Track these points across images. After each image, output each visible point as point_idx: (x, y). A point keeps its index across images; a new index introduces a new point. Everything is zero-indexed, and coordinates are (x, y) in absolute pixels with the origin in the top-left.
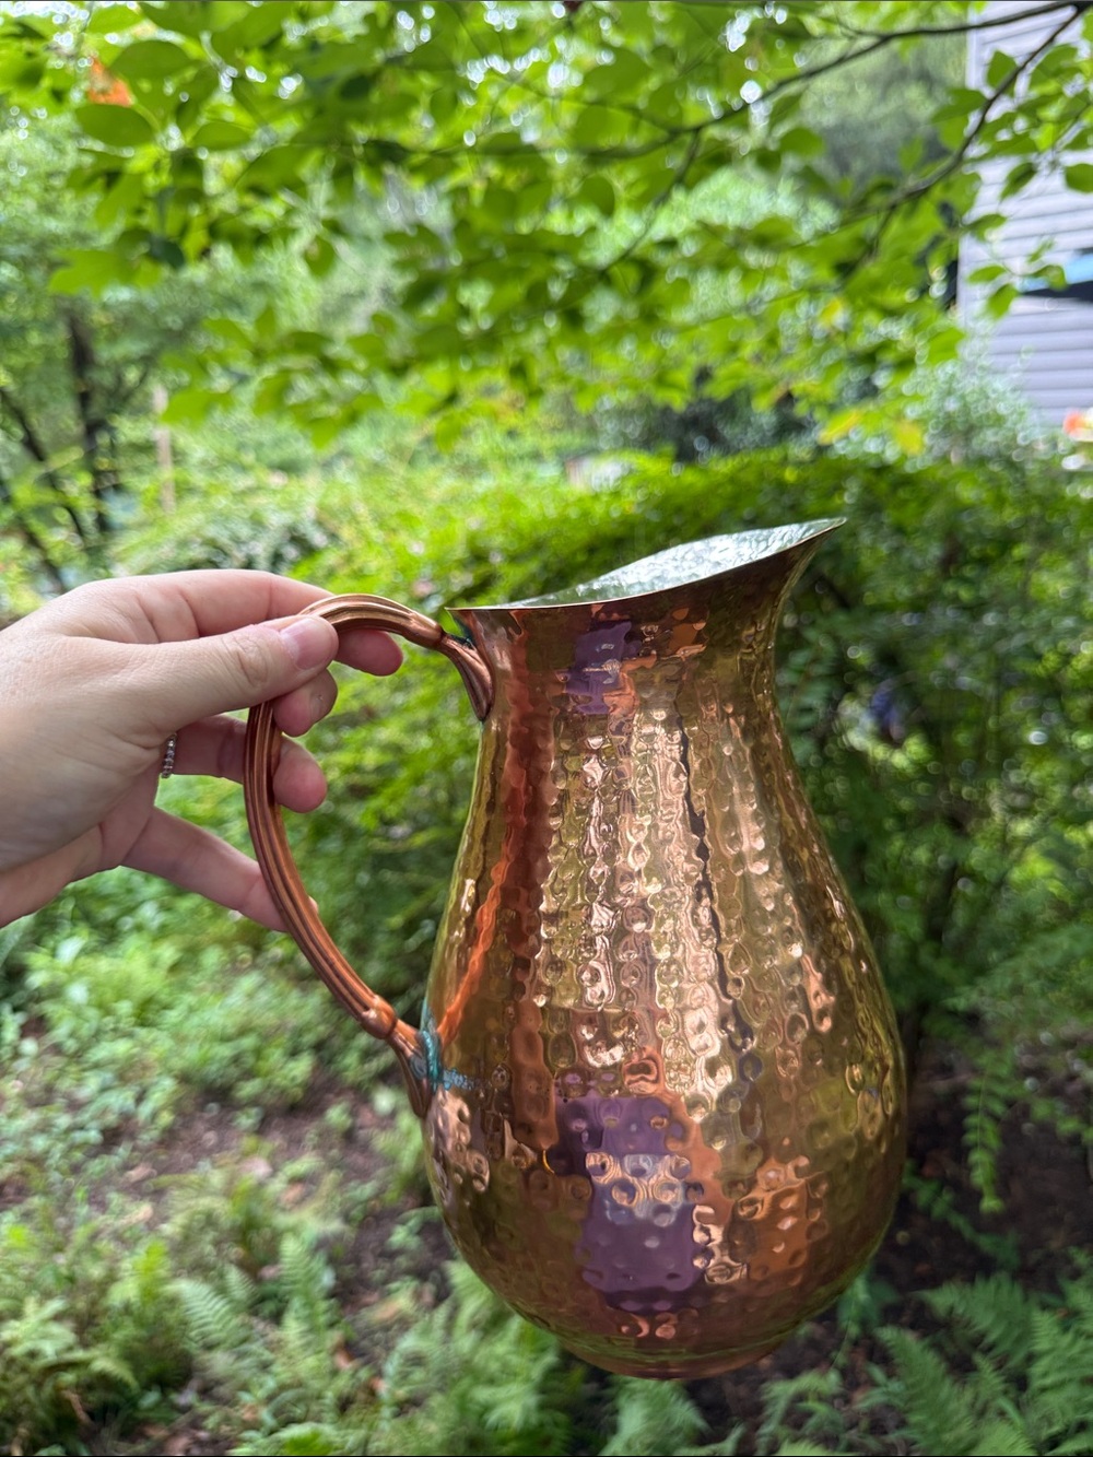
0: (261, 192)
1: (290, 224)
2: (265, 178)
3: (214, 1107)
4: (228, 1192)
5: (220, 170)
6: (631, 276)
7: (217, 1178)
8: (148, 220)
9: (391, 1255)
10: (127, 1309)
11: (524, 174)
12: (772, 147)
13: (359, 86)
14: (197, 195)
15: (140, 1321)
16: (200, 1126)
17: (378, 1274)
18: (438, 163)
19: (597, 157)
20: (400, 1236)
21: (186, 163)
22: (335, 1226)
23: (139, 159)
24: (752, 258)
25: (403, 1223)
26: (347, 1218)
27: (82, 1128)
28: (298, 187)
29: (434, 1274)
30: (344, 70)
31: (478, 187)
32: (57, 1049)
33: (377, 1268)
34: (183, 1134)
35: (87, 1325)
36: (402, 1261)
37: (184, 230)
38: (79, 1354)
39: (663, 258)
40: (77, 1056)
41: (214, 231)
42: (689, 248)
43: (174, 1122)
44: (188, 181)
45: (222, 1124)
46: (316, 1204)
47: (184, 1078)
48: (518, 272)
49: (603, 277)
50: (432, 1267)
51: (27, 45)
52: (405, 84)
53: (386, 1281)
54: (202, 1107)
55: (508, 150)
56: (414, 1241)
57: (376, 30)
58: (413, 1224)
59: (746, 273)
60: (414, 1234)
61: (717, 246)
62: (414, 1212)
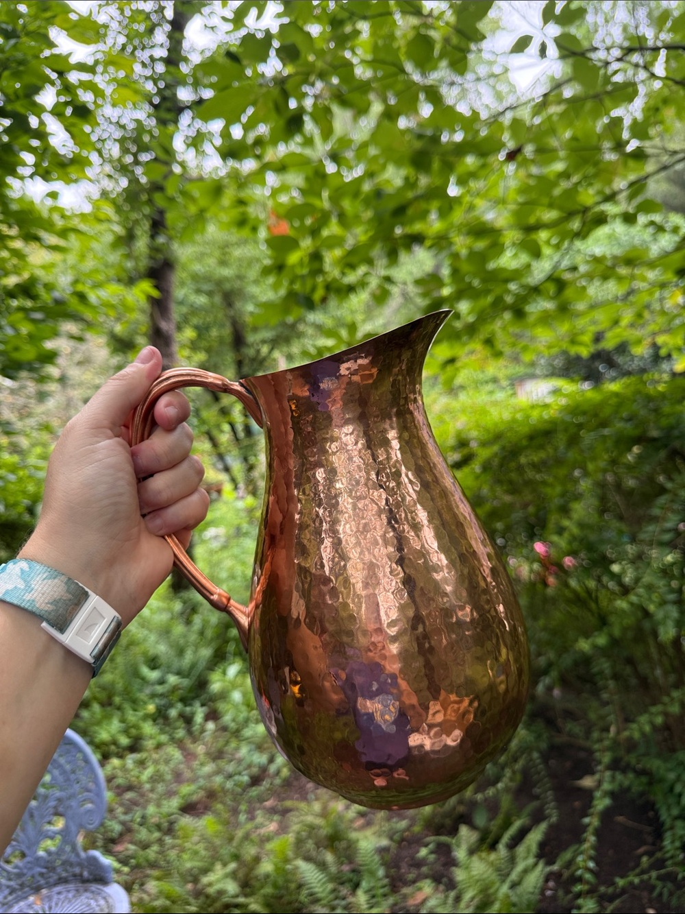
0: (353, 267)
1: (366, 280)
2: (354, 260)
5: (331, 257)
6: (551, 288)
7: (317, 807)
8: (297, 287)
9: (418, 864)
10: (267, 876)
11: (490, 241)
12: (631, 211)
13: (400, 212)
14: (320, 271)
15: (275, 886)
16: (304, 779)
17: (411, 876)
19: (529, 229)
20: (423, 852)
21: (316, 257)
22: (385, 842)
23: (294, 258)
24: (623, 271)
25: (426, 845)
26: (391, 839)
27: (240, 774)
28: (370, 262)
29: (445, 880)
30: (391, 205)
31: (464, 252)
32: (224, 729)
33: (410, 873)
34: (295, 783)
35: (247, 885)
36: (424, 869)
37: (314, 289)
38: (241, 900)
39: (569, 277)
40: (237, 734)
41: (328, 289)
42: (583, 268)
43: (290, 776)
44: (316, 265)
46: (375, 828)
48: (487, 292)
49: (536, 290)
50: (443, 876)
51: (241, 209)
52: (423, 205)
53: (414, 882)
55: (481, 230)
56: (432, 857)
57: (409, 184)
58: (431, 846)
59: (620, 279)
60: (432, 852)
61: (601, 267)
62: (432, 838)
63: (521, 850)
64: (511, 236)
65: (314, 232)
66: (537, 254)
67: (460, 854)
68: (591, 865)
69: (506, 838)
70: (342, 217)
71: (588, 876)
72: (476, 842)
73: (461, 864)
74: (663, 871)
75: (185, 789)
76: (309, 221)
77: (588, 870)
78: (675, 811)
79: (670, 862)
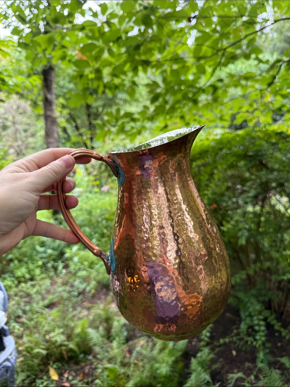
0: (117, 76)
2: (117, 72)
3: (105, 290)
4: (104, 310)
6: (211, 89)
7: (102, 306)
10: (78, 334)
11: (181, 65)
13: (137, 48)
15: (81, 338)
16: (101, 294)
17: (139, 335)
18: (159, 65)
21: (98, 71)
27: (73, 291)
28: (125, 73)
30: (134, 44)
31: (169, 70)
32: (70, 272)
33: (139, 333)
34: (97, 295)
35: (69, 338)
37: (98, 87)
38: (66, 343)
39: (220, 84)
40: (75, 274)
41: (105, 87)
42: (226, 81)
43: (95, 293)
44: (99, 75)
45: (106, 294)
47: (99, 282)
48: (180, 91)
54: (102, 289)
55: (176, 59)
59: (243, 87)
65: (97, 58)
66: (204, 73)
68: (208, 334)
71: (206, 339)
74: (238, 337)
75: (50, 297)
76: (94, 53)
77: (206, 336)
78: (247, 313)
79: (241, 334)
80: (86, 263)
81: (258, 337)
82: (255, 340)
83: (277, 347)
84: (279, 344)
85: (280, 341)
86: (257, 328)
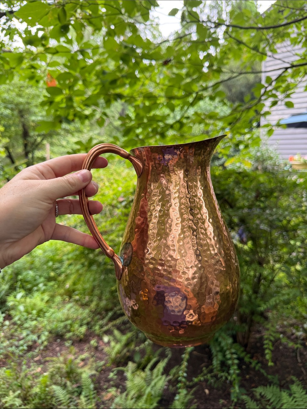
0: (87, 105)
1: (94, 114)
2: (88, 102)
3: (59, 340)
4: (65, 362)
5: (77, 100)
6: (178, 125)
7: (61, 359)
8: (59, 113)
9: (108, 381)
10: (36, 394)
11: (152, 102)
12: (213, 96)
13: (114, 82)
14: (72, 107)
15: (40, 398)
16: (54, 346)
17: (105, 387)
18: (130, 100)
19: (170, 98)
20: (111, 375)
21: (70, 99)
22: (94, 372)
23: (58, 99)
24: (208, 121)
25: (113, 372)
26: (97, 370)
27: (21, 346)
28: (96, 105)
29: (121, 387)
30: (110, 78)
31: (141, 105)
32: (15, 324)
33: (105, 385)
34: (50, 348)
35: (25, 400)
36: (111, 383)
37: (68, 114)
39: (185, 121)
40: (21, 325)
41: (75, 115)
42: (193, 118)
43: (48, 345)
44: (69, 104)
45: (61, 345)
46: (89, 366)
47: (50, 332)
48: (150, 125)
49: (172, 127)
50: (120, 385)
51: (33, 70)
53: (107, 389)
54: (55, 341)
55: (149, 96)
56: (115, 377)
57: (119, 69)
58: (115, 372)
60: (116, 375)
61: (199, 118)
62: (116, 369)
63: (155, 371)
64: (162, 100)
65: (71, 87)
66: (173, 110)
67: (128, 375)
68: (185, 375)
69: (149, 366)
70: (84, 81)
71: (183, 380)
72: (136, 369)
73: (129, 379)
74: (212, 374)
76: (68, 82)
77: (184, 377)
78: (218, 349)
79: (215, 370)
80: (34, 312)
81: (231, 371)
82: (229, 374)
83: (246, 380)
84: (247, 377)
85: (248, 374)
86: (230, 362)
